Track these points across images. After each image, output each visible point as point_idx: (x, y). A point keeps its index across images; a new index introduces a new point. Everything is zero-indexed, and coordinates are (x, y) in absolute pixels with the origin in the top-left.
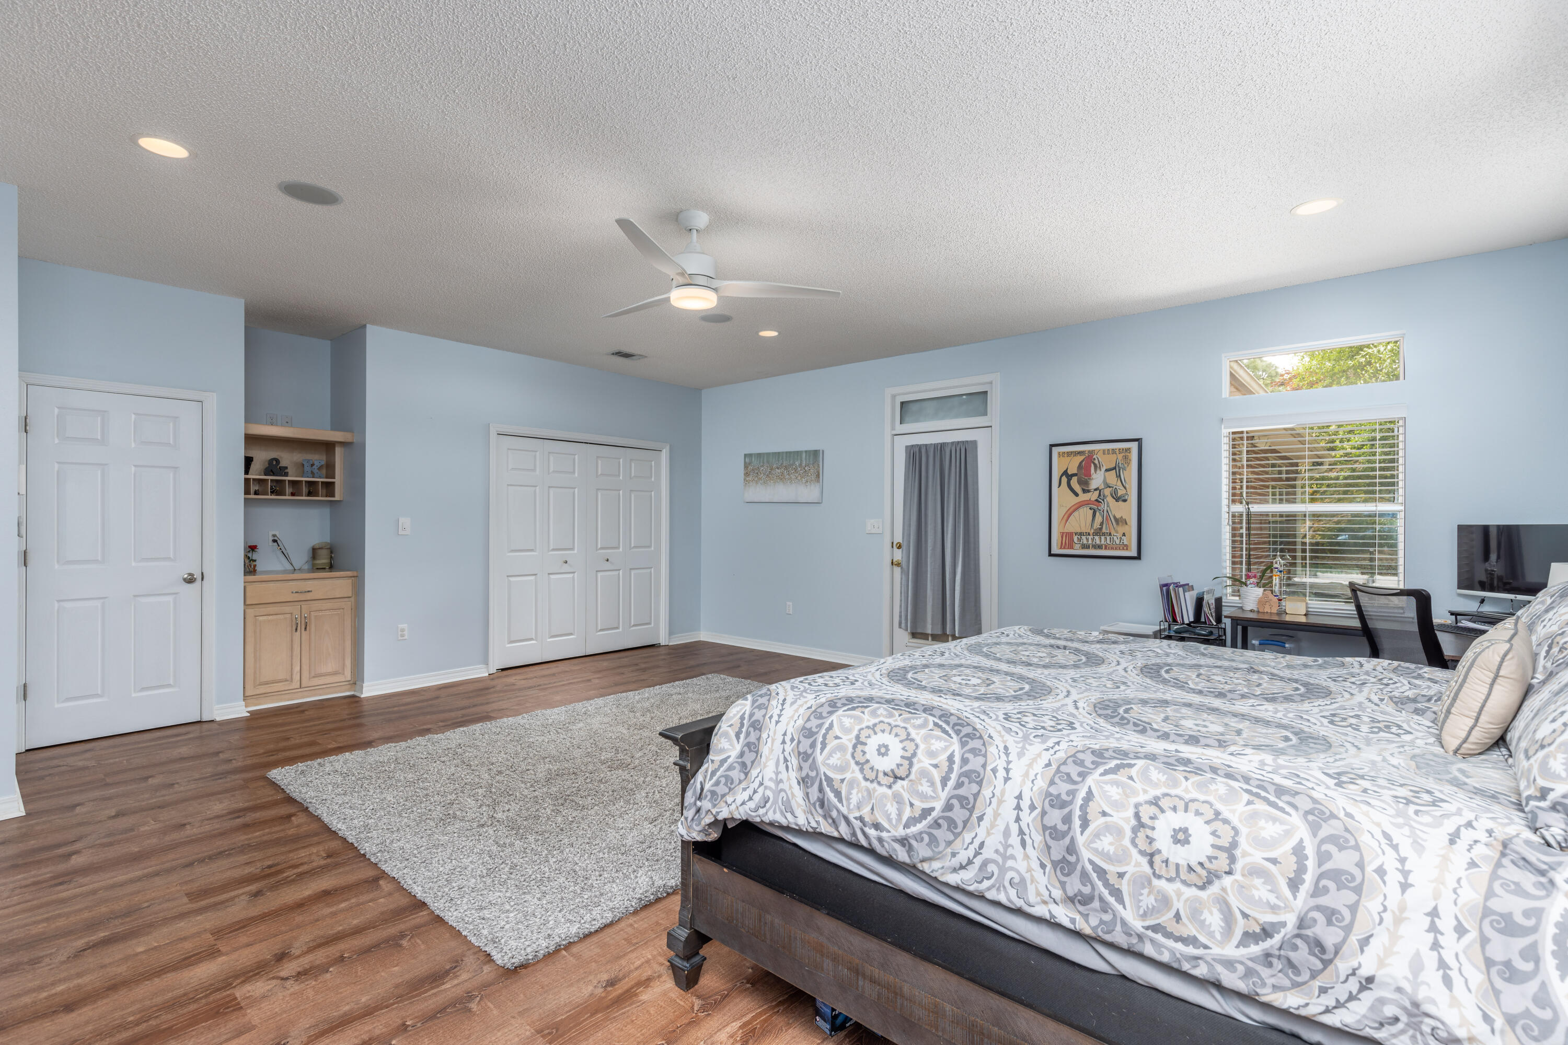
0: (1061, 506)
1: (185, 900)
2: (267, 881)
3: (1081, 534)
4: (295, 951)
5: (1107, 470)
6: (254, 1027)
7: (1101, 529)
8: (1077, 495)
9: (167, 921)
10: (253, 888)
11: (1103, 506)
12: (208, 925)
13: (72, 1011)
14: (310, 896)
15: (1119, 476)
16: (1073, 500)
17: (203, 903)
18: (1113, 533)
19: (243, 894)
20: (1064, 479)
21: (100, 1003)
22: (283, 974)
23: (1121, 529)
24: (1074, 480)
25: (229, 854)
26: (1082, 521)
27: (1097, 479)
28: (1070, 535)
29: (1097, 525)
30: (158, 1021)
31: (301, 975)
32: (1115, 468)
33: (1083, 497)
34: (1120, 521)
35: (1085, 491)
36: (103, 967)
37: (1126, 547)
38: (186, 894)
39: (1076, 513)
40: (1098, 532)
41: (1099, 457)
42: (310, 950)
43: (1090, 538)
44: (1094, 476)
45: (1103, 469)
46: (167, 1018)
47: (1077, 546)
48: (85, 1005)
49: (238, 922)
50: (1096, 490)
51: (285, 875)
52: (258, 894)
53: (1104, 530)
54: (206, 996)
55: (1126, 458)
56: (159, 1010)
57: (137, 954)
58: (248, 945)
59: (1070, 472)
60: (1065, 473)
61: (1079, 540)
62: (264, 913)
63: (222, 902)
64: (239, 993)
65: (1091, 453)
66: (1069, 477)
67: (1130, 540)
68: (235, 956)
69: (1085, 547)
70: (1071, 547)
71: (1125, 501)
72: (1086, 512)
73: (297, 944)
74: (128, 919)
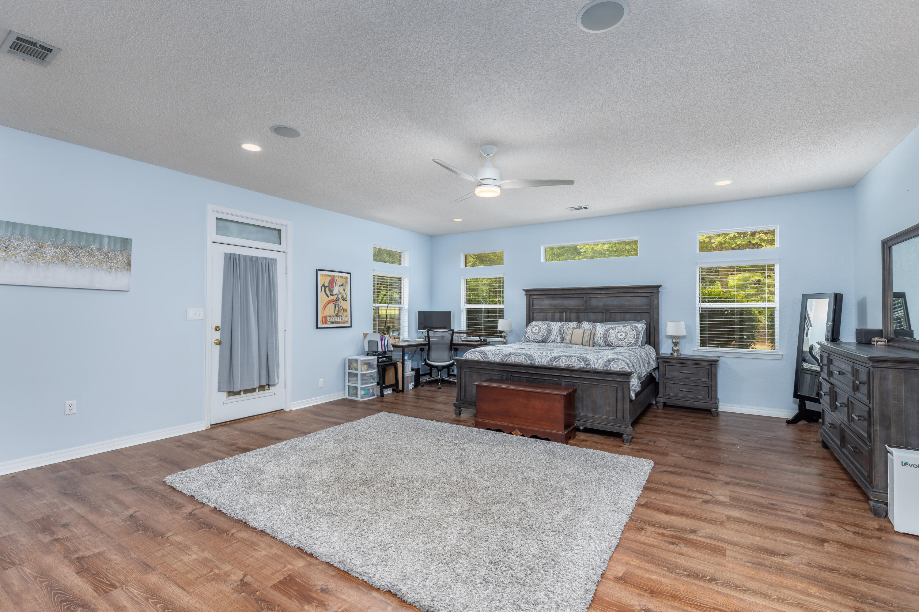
0: (322, 302)
1: (728, 552)
2: (683, 535)
3: (330, 316)
4: (701, 500)
5: (340, 286)
6: (729, 490)
7: (338, 314)
8: (328, 297)
9: (741, 546)
10: (692, 537)
11: (338, 303)
12: (724, 531)
13: (788, 529)
14: (674, 516)
15: (344, 289)
16: (326, 299)
17: (720, 544)
18: (342, 316)
19: (699, 536)
20: (323, 288)
21: (778, 526)
22: (710, 497)
23: (345, 314)
24: (327, 289)
25: (685, 570)
26: (330, 310)
27: (336, 290)
28: (325, 317)
29: (336, 312)
30: (757, 508)
31: (706, 494)
32: (342, 285)
33: (331, 298)
34: (345, 310)
35: (332, 295)
36: (776, 540)
37: (347, 322)
38: (725, 556)
39: (328, 306)
40: (337, 316)
41: (337, 279)
42: (696, 498)
43: (334, 318)
44: (335, 288)
45: (338, 285)
46: (755, 508)
47: (329, 323)
48: (783, 528)
49: (712, 524)
50: (336, 295)
51: (672, 533)
52: (693, 532)
53: (339, 315)
54: (739, 506)
55: (346, 281)
56: (756, 511)
57: (760, 537)
58: (715, 512)
59: (325, 285)
60: (323, 285)
61: (330, 319)
62: (698, 520)
63: (711, 538)
64: (728, 500)
65: (334, 276)
66: (325, 287)
67: (348, 319)
68: (722, 512)
69: (332, 323)
70: (326, 323)
71: (346, 301)
72: (331, 305)
73: (698, 502)
74: (761, 561)
